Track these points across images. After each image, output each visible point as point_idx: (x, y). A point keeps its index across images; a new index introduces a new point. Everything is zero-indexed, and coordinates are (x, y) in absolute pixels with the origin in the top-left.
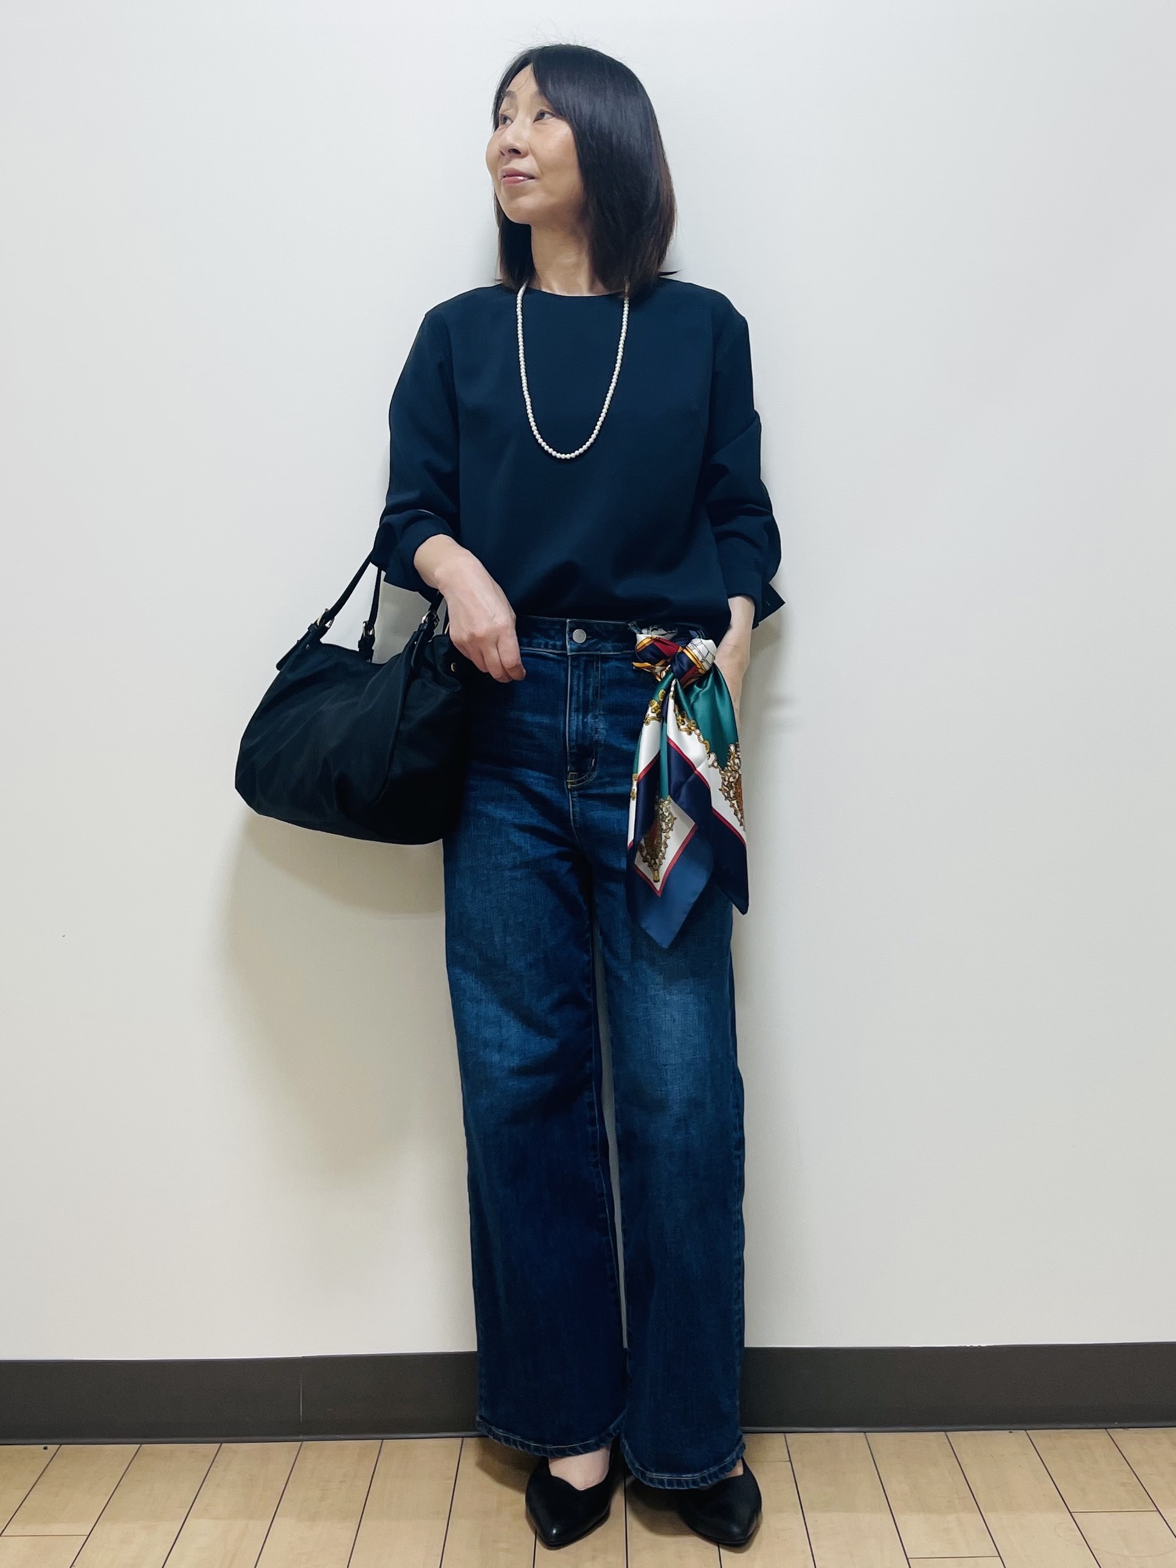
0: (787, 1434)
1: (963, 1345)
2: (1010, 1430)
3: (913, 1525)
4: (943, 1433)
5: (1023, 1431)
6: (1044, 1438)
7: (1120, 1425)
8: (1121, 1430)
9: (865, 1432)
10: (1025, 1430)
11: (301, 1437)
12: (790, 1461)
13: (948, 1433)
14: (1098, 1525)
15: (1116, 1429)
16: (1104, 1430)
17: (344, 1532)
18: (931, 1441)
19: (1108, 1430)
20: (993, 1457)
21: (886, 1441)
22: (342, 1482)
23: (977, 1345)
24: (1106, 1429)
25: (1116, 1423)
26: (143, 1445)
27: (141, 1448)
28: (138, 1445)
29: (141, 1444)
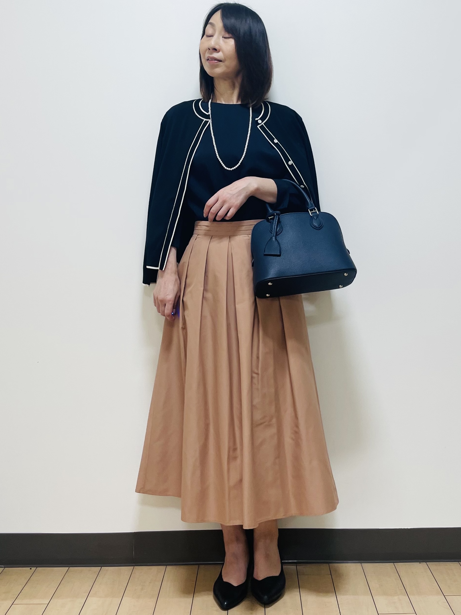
0: (329, 564)
1: (401, 528)
2: (420, 562)
3: (380, 600)
5: (425, 563)
6: (433, 565)
9: (361, 563)
11: (134, 565)
12: (331, 575)
13: (394, 563)
14: (455, 601)
17: (151, 602)
18: (388, 567)
20: (413, 573)
21: (369, 567)
22: (150, 582)
26: (70, 568)
27: (69, 569)
28: (68, 568)
29: (69, 567)
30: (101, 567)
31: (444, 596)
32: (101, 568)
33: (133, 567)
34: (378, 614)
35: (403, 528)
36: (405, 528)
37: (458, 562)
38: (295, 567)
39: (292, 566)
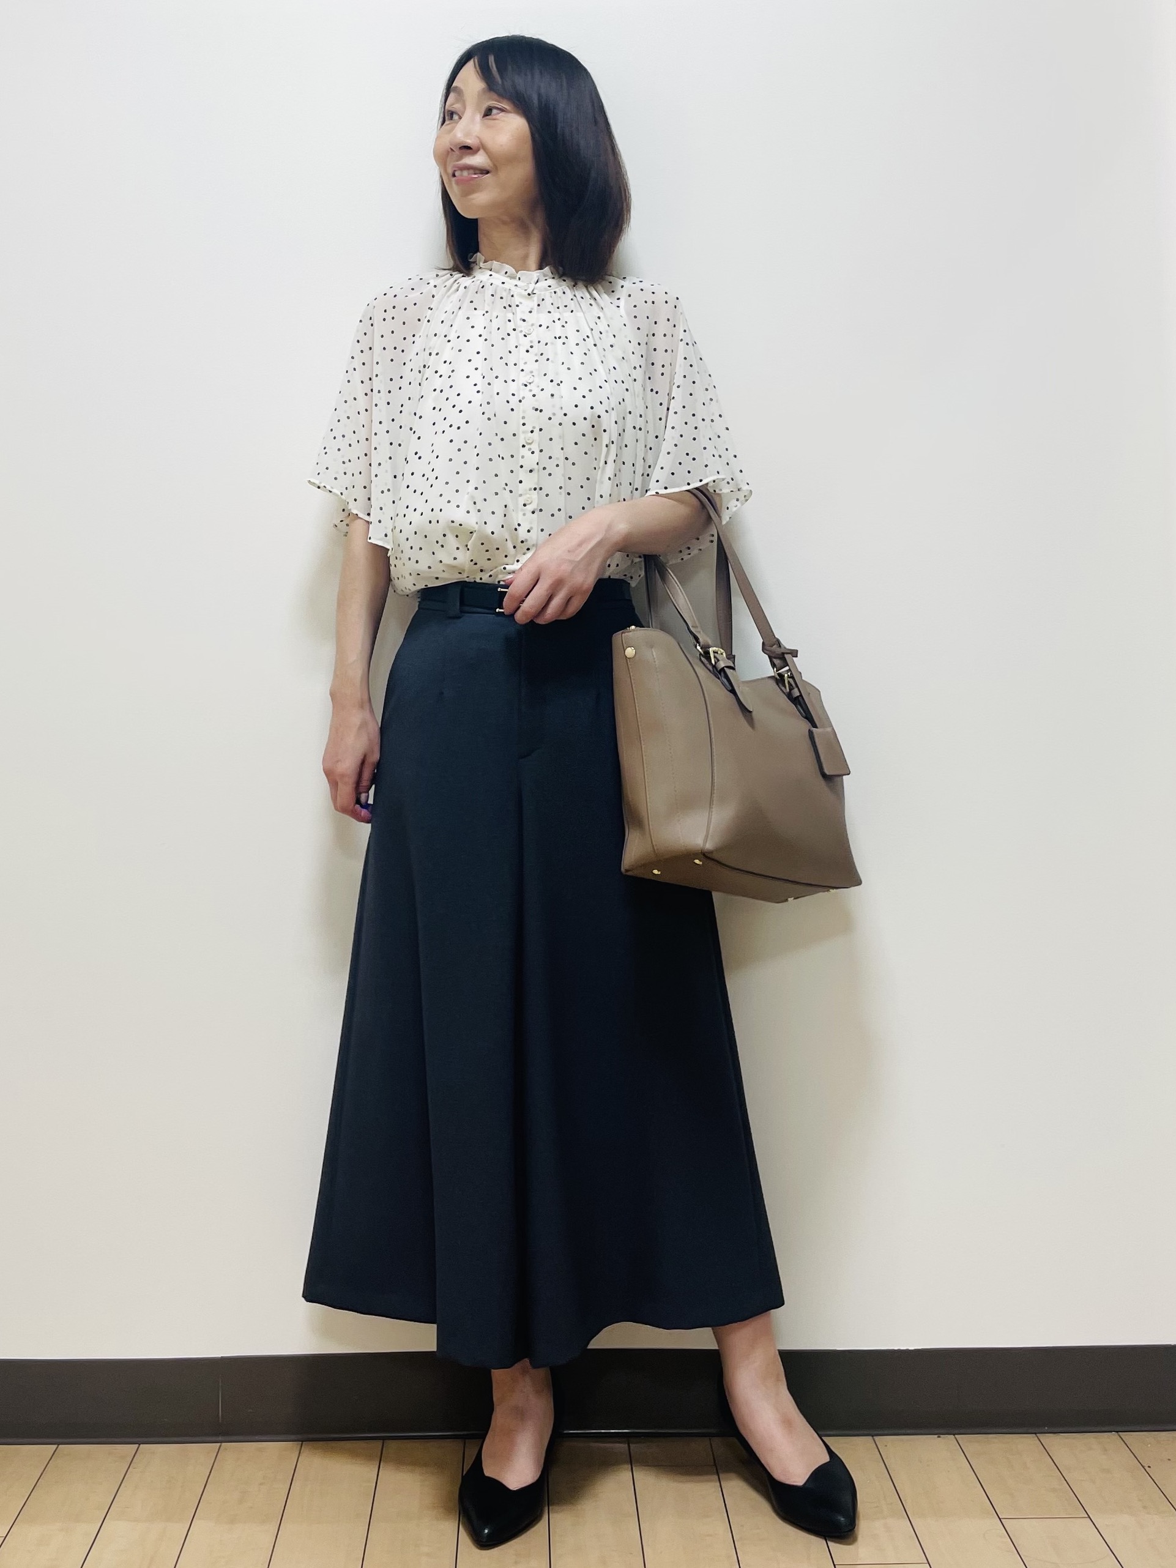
0: (713, 1438)
1: (890, 1348)
2: (939, 1434)
4: (871, 1437)
5: (952, 1436)
6: (974, 1443)
7: (1049, 1431)
8: (1050, 1434)
10: (954, 1435)
11: (220, 1438)
12: (716, 1465)
13: (876, 1438)
14: (1030, 1532)
15: (1047, 1435)
16: (1034, 1435)
17: (264, 1535)
18: (858, 1446)
19: (1038, 1435)
20: (921, 1462)
22: (261, 1484)
23: (905, 1348)
25: (1046, 1428)
26: (60, 1446)
27: (58, 1449)
28: (55, 1446)
29: (59, 1444)
30: (140, 1444)
31: (1000, 1519)
32: (138, 1448)
33: (219, 1444)
34: (834, 1564)
35: (896, 1348)
36: (902, 1348)
37: (1035, 1434)
38: (627, 1445)
39: (619, 1442)
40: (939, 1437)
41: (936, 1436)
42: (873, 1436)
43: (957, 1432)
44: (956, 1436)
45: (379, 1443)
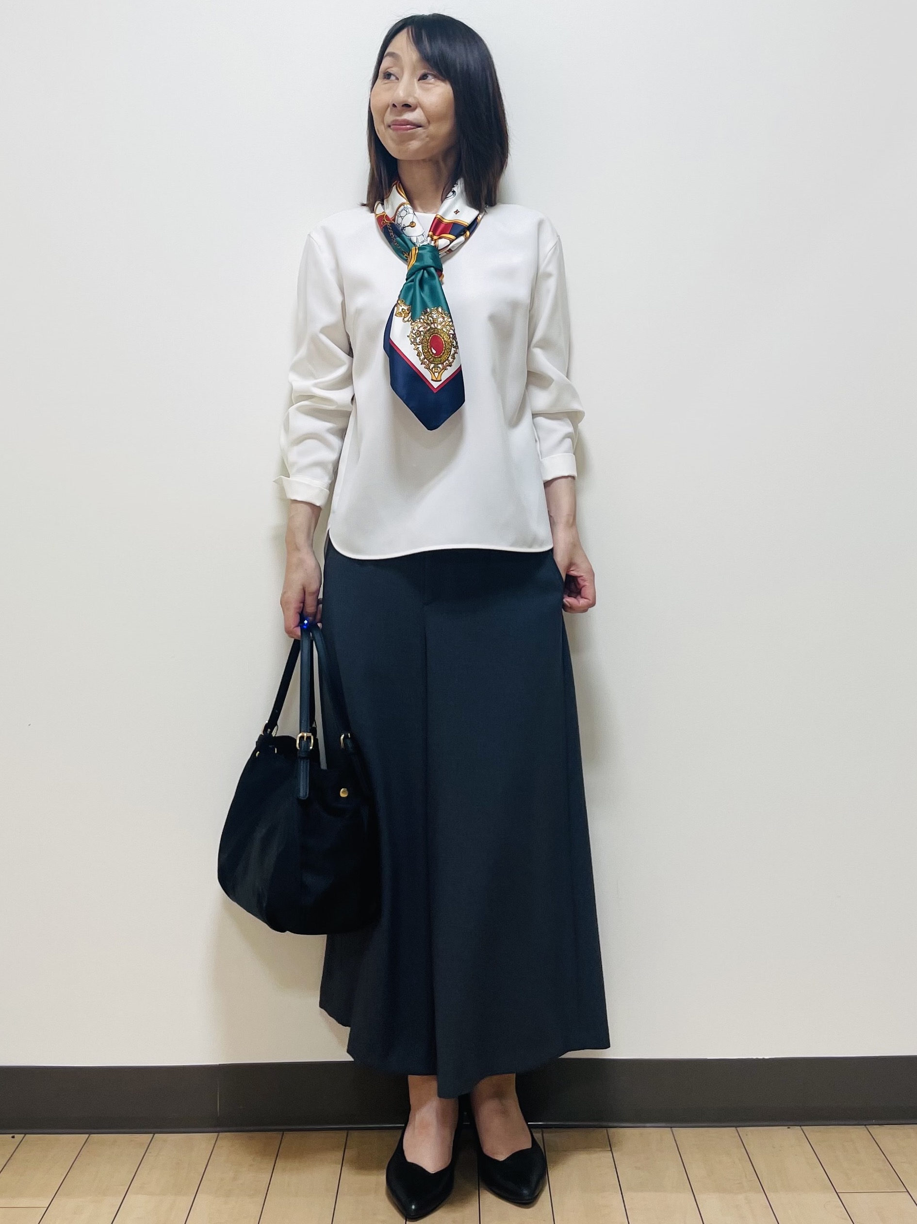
0: (608, 1129)
1: (750, 1057)
2: (789, 1126)
3: (710, 1202)
4: (734, 1128)
5: (799, 1127)
6: (816, 1133)
7: (877, 1123)
8: (878, 1126)
9: (671, 1127)
10: (801, 1126)
11: (218, 1129)
12: (611, 1150)
13: (738, 1129)
15: (874, 1126)
17: (253, 1206)
18: (725, 1135)
19: (868, 1126)
20: (774, 1148)
21: (688, 1135)
23: (761, 1058)
24: (865, 1125)
25: (874, 1121)
26: (92, 1135)
30: (154, 1134)
31: (837, 1193)
35: (754, 1058)
40: (789, 1128)
41: (787, 1127)
42: (736, 1127)
43: (801, 1123)
44: (802, 1127)
45: (344, 1133)
